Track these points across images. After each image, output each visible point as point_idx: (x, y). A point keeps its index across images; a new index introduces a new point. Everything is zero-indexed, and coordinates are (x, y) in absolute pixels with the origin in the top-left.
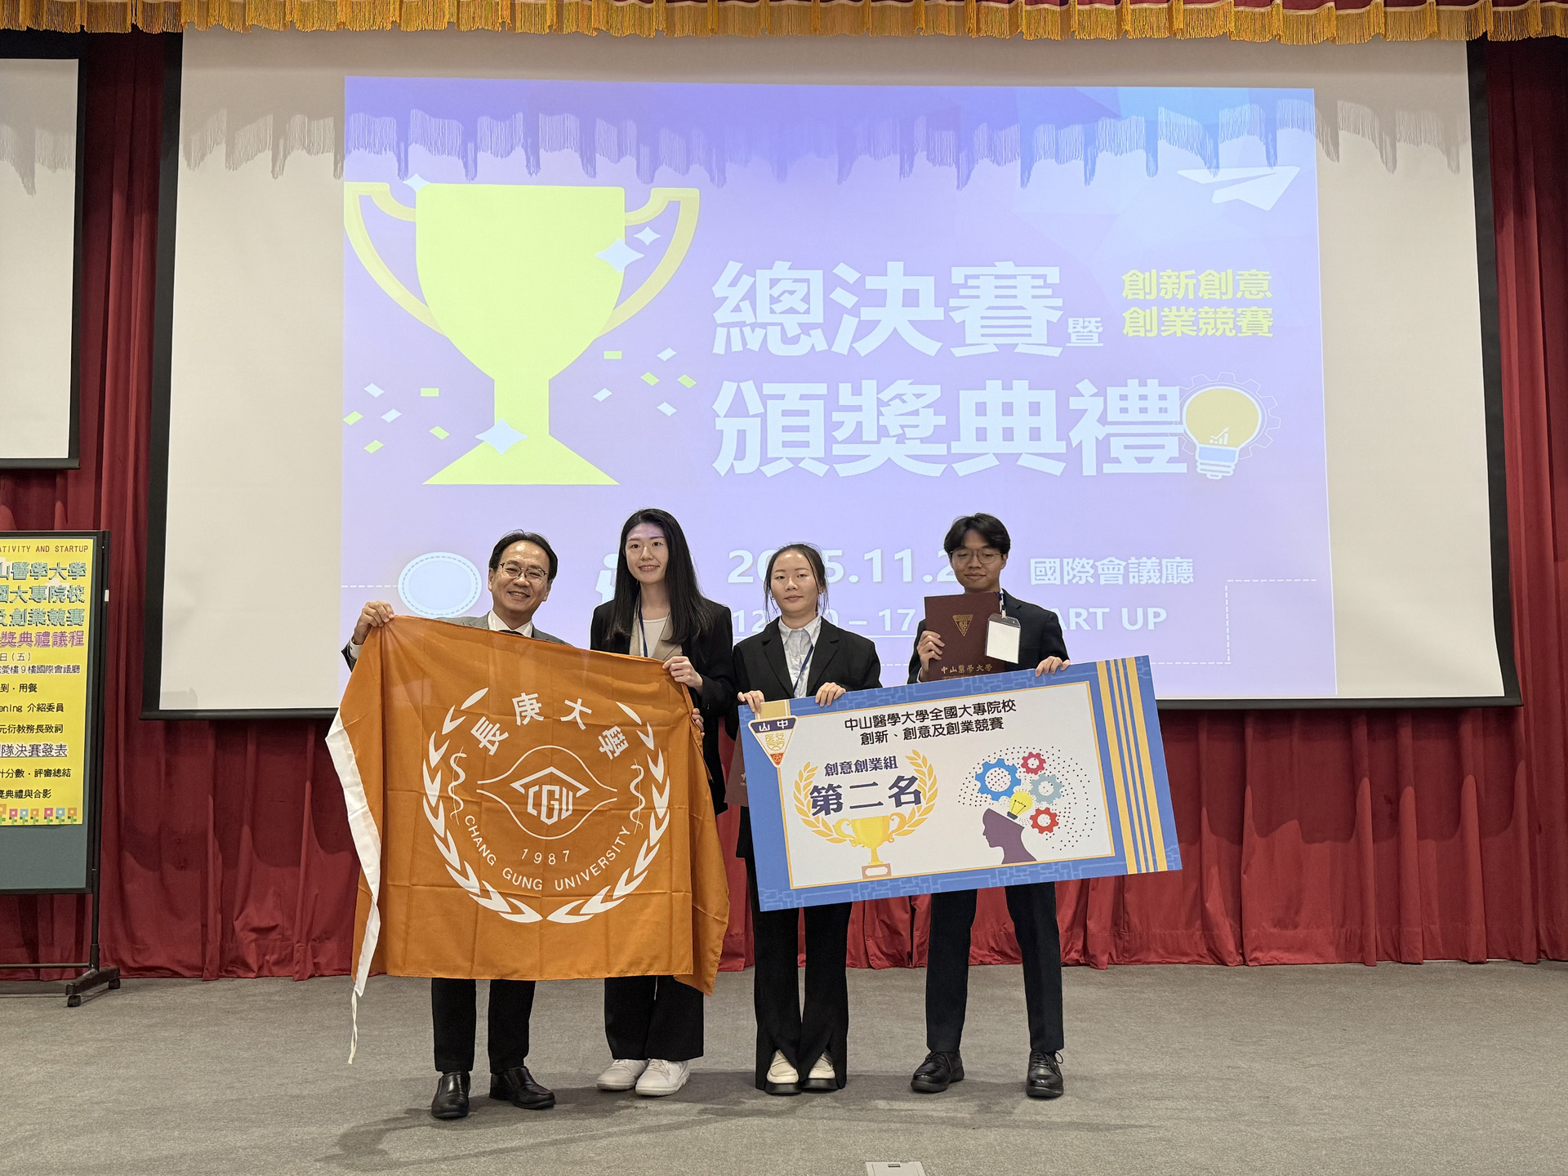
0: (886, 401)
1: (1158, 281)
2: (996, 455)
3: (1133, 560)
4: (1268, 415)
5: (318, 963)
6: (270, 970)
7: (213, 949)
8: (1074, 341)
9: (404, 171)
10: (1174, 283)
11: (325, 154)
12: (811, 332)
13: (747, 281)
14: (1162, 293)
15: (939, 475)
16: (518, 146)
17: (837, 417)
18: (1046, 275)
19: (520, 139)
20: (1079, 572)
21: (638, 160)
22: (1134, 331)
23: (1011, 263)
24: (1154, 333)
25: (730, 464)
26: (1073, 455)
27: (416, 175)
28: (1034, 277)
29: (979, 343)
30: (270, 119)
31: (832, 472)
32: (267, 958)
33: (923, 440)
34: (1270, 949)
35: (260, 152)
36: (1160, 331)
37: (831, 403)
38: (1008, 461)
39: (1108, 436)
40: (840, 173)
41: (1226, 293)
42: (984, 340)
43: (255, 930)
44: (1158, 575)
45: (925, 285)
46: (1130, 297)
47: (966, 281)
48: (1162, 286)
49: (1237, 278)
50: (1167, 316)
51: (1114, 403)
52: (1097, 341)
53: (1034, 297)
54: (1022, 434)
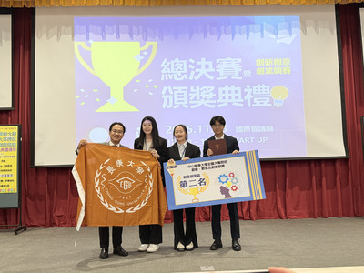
0: (201, 90)
1: (264, 61)
2: (227, 103)
3: (260, 126)
5: (73, 223)
6: (61, 225)
7: (48, 221)
8: (245, 76)
9: (88, 39)
10: (268, 62)
11: (70, 35)
12: (184, 75)
13: (168, 63)
14: (265, 64)
15: (214, 108)
16: (115, 33)
17: (190, 94)
18: (238, 60)
20: (247, 129)
21: (143, 36)
22: (259, 73)
23: (230, 58)
24: (263, 74)
25: (166, 106)
26: (245, 103)
27: (91, 40)
28: (235, 61)
30: (56, 28)
31: (189, 107)
32: (61, 222)
33: (211, 100)
34: (293, 215)
35: (54, 35)
37: (189, 91)
38: (230, 104)
39: (253, 98)
40: (190, 38)
41: (280, 64)
42: (224, 76)
43: (58, 216)
44: (265, 129)
45: (210, 63)
46: (258, 65)
47: (220, 62)
49: (282, 60)
50: (266, 70)
51: (255, 90)
52: (250, 76)
53: (235, 66)
54: (233, 97)
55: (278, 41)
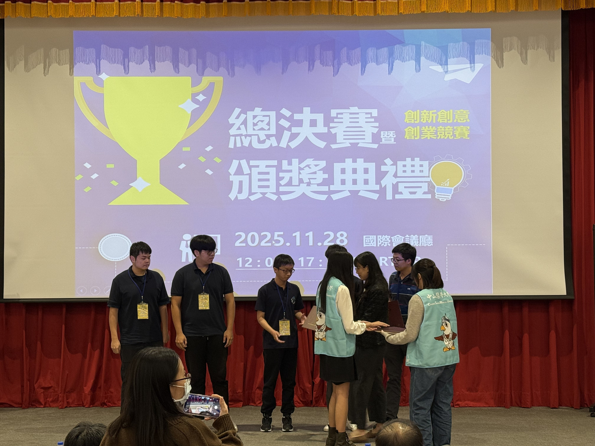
0: (302, 167)
1: (420, 115)
2: (349, 191)
3: (407, 236)
4: (466, 172)
5: (68, 402)
6: (49, 405)
7: (26, 396)
8: (384, 142)
9: (99, 72)
10: (427, 116)
11: (65, 65)
12: (270, 138)
13: (243, 116)
14: (422, 121)
15: (325, 200)
16: (146, 60)
17: (281, 175)
18: (371, 113)
19: (147, 57)
20: (384, 241)
21: (197, 65)
22: (409, 137)
23: (357, 107)
24: (418, 138)
25: (236, 196)
26: (382, 191)
27: (104, 73)
28: (367, 113)
29: (342, 142)
30: (42, 50)
31: (279, 199)
32: (48, 399)
33: (318, 185)
34: (465, 400)
35: (39, 64)
36: (420, 137)
37: (279, 169)
38: (354, 193)
39: (398, 183)
40: (283, 69)
41: (450, 120)
42: (345, 141)
43: (42, 388)
44: (418, 242)
45: (320, 118)
46: (408, 122)
47: (337, 116)
48: (421, 117)
49: (454, 113)
50: (424, 130)
51: (400, 168)
52: (393, 141)
53: (366, 122)
54: (360, 182)
55: (448, 77)
